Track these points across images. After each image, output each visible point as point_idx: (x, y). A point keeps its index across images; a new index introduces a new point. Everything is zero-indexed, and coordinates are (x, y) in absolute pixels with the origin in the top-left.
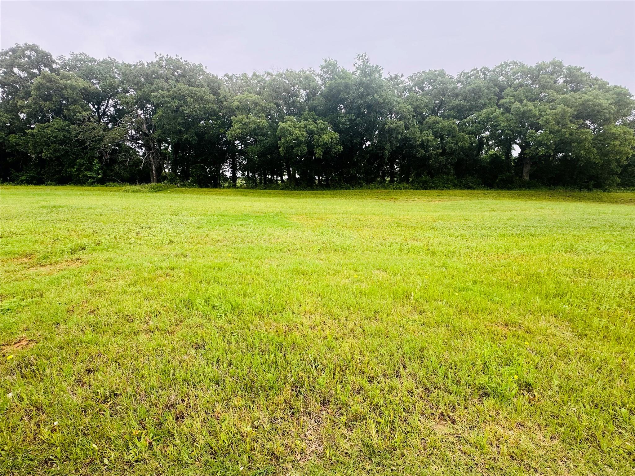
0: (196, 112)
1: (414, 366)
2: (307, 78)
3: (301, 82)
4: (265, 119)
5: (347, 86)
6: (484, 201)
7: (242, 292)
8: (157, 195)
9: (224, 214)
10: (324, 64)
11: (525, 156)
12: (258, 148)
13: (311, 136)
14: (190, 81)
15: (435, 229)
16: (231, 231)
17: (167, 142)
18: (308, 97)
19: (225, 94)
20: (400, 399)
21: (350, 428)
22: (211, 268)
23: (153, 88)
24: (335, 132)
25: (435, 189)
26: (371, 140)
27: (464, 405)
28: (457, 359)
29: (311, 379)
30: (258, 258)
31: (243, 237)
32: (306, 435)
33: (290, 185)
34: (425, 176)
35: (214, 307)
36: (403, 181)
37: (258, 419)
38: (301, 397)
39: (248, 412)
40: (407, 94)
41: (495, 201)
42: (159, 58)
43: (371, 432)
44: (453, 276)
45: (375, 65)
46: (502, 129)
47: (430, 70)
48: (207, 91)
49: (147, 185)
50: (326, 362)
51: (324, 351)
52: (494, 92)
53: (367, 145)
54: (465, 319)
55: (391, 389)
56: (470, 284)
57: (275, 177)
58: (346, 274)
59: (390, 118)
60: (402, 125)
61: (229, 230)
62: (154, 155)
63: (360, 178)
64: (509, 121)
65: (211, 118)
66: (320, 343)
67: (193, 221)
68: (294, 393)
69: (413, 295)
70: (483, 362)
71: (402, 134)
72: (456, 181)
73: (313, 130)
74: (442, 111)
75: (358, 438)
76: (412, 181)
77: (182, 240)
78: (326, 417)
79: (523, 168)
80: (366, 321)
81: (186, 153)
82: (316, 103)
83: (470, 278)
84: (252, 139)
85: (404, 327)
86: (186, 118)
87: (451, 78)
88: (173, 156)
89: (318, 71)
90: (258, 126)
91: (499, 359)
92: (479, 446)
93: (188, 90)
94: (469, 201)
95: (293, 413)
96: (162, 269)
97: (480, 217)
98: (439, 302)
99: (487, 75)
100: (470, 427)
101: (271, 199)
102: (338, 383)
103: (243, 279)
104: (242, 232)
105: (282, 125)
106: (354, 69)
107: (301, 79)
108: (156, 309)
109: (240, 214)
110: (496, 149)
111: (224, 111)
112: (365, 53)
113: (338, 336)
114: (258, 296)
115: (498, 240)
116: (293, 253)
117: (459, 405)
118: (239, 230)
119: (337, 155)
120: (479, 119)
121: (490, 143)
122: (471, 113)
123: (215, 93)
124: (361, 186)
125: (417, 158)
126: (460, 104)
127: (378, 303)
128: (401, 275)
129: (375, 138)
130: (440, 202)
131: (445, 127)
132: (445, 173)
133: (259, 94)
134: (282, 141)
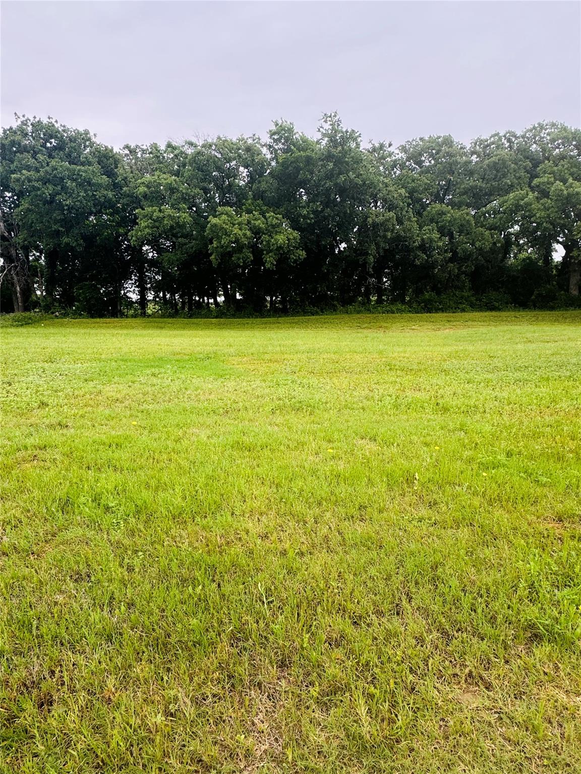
0: (81, 202)
1: (423, 595)
2: (248, 149)
3: (240, 156)
4: (187, 212)
5: (309, 160)
6: (516, 327)
7: (153, 483)
8: (23, 330)
9: (125, 358)
10: (274, 128)
11: (573, 261)
12: (179, 255)
13: (257, 236)
14: (70, 156)
15: (446, 372)
16: (137, 385)
17: (37, 248)
18: (251, 178)
19: (125, 175)
20: (404, 653)
21: (325, 707)
22: (104, 444)
23: (13, 167)
24: (294, 229)
25: (443, 311)
26: (348, 241)
27: (504, 656)
28: (489, 580)
29: (262, 624)
30: (178, 425)
31: (156, 394)
32: (253, 724)
33: (228, 310)
34: (428, 292)
35: (107, 509)
36: (396, 301)
37: (176, 699)
38: (245, 657)
39: (159, 687)
40: (398, 172)
41: (531, 328)
42: (22, 122)
43: (359, 712)
44: (477, 444)
45: (349, 130)
46: (538, 221)
47: (430, 136)
48: (96, 171)
49: (8, 316)
50: (284, 595)
51: (281, 576)
52: (525, 168)
53: (342, 249)
54: (498, 513)
55: (390, 635)
56: (502, 457)
57: (206, 298)
58: (314, 446)
59: (374, 208)
60: (393, 217)
61: (133, 382)
62: (18, 269)
63: (332, 298)
64: (548, 210)
65: (104, 212)
66: (275, 561)
67: (78, 371)
68: (235, 651)
69: (418, 478)
70: (530, 583)
71: (392, 231)
72: (473, 299)
73: (260, 228)
74: (451, 197)
75: (338, 724)
76: (409, 301)
77: (61, 401)
78: (287, 689)
79: (569, 277)
80: (346, 523)
81: (69, 265)
82: (264, 186)
83: (502, 447)
84: (168, 243)
85: (405, 530)
86: (65, 212)
87: (461, 148)
88: (48, 271)
89: (266, 139)
90: (177, 223)
91: (553, 576)
92: (530, 728)
93: (68, 169)
94: (493, 328)
95: (233, 685)
96: (26, 448)
97: (511, 353)
98: (457, 487)
99: (513, 143)
100: (515, 695)
101: (201, 333)
102: (305, 629)
103: (156, 460)
104: (154, 385)
105: (214, 220)
106: (319, 136)
107: (240, 151)
108: (14, 517)
109: (151, 357)
110: (529, 251)
111: (125, 201)
112: (336, 112)
113: (304, 548)
114: (178, 489)
115: (539, 386)
116: (233, 416)
117: (496, 656)
118: (150, 383)
119: (297, 265)
120: (504, 207)
121: (521, 242)
122: (492, 198)
123: (110, 174)
124: (334, 309)
125: (416, 266)
126: (477, 186)
127: (364, 493)
128: (398, 445)
129: (353, 238)
130: (452, 332)
131: (455, 219)
132: (457, 288)
133: (177, 174)
134: (215, 246)
